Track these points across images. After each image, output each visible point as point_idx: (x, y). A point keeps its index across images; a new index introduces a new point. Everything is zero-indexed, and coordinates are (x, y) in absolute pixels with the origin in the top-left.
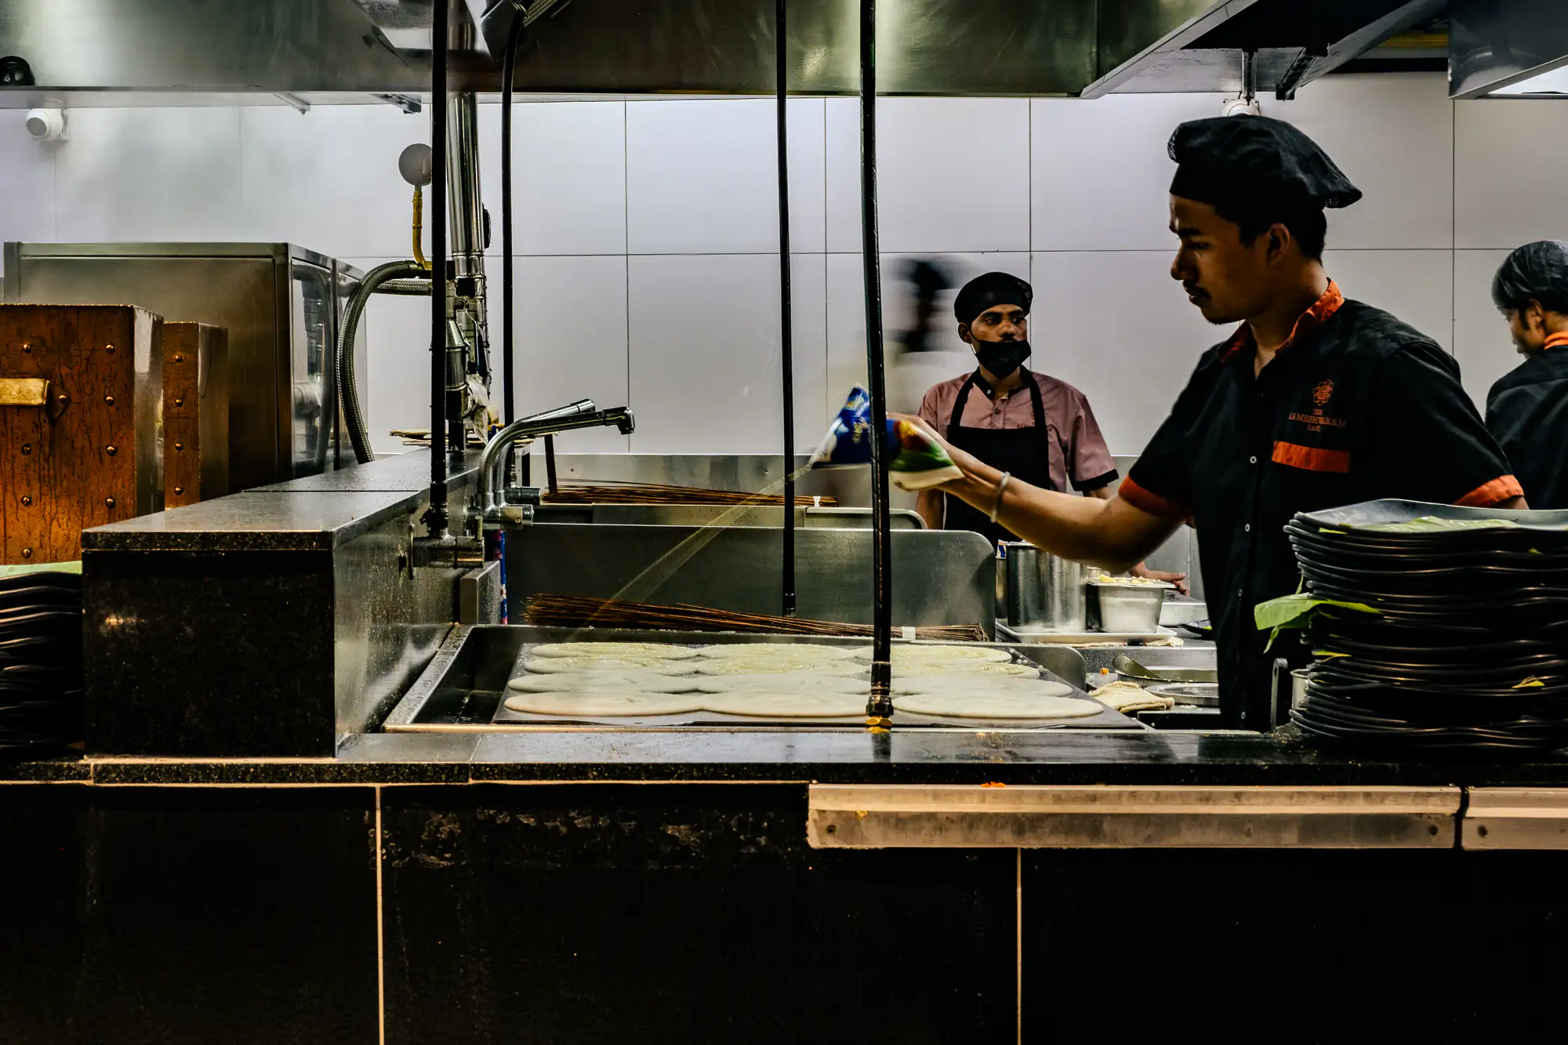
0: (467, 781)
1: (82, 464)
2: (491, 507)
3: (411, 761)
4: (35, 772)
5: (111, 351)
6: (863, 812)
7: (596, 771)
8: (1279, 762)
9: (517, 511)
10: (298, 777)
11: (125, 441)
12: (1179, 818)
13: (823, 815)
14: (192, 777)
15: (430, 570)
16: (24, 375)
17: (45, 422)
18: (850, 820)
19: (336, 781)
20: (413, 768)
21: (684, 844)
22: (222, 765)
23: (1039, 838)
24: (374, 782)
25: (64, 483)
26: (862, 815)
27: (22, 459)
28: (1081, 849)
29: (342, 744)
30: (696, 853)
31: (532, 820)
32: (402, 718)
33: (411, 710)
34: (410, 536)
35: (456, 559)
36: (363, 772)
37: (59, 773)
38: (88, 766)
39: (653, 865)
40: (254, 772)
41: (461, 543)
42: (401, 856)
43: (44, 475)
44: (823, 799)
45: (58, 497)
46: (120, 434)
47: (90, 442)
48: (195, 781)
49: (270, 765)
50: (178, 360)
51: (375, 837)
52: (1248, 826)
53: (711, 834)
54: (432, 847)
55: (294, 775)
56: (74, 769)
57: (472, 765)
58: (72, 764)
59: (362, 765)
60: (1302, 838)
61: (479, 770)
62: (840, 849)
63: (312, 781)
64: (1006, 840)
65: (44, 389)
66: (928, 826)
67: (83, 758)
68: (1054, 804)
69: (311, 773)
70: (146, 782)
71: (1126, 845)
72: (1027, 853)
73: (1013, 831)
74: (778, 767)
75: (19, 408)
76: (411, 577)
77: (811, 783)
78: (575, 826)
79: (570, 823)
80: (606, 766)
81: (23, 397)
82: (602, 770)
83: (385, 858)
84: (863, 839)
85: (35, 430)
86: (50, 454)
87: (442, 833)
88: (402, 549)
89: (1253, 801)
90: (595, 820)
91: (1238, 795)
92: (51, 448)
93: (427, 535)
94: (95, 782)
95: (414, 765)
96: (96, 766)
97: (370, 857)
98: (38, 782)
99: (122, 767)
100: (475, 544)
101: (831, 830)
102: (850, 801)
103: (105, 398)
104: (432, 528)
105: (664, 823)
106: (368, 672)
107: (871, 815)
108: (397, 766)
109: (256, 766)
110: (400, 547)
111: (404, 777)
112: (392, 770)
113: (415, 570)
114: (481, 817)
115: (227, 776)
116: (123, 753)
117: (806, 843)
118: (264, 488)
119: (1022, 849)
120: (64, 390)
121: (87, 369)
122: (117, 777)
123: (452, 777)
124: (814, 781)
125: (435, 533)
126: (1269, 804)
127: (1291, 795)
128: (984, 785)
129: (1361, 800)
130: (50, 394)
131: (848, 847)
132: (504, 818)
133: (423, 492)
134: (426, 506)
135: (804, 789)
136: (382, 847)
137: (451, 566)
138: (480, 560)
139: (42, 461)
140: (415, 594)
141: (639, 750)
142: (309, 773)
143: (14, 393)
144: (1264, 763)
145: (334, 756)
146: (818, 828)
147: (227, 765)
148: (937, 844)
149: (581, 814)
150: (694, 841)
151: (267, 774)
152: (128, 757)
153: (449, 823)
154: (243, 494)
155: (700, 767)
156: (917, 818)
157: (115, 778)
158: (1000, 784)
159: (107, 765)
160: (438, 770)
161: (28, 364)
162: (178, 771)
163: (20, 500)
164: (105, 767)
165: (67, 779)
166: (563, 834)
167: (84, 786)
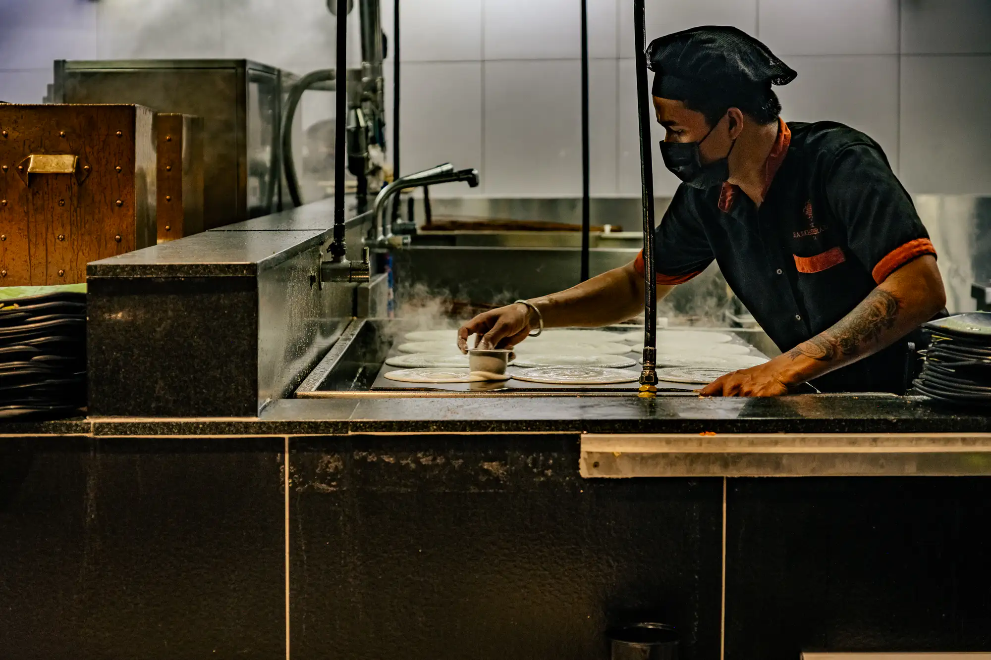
0: (347, 432)
1: (99, 212)
2: (381, 237)
3: (309, 419)
4: (53, 428)
5: (120, 136)
6: (619, 453)
7: (436, 425)
8: (903, 417)
9: (399, 240)
10: (232, 431)
11: (129, 196)
12: (834, 456)
13: (591, 455)
14: (160, 431)
15: (334, 284)
16: (61, 153)
17: (74, 184)
18: (610, 458)
19: (258, 433)
20: (311, 424)
21: (495, 476)
22: (180, 423)
23: (739, 470)
24: (284, 433)
25: (87, 226)
26: (617, 455)
27: (59, 210)
28: (767, 477)
29: (265, 407)
30: (503, 480)
31: (392, 459)
32: (309, 387)
33: (317, 381)
34: (319, 262)
35: (351, 276)
36: (276, 427)
37: (69, 428)
38: (89, 423)
39: (473, 490)
40: (202, 428)
41: (354, 265)
42: (302, 484)
43: (73, 221)
44: (590, 444)
45: (83, 235)
46: (125, 192)
47: (105, 197)
48: (163, 433)
49: (213, 422)
50: (170, 140)
51: (284, 471)
52: (882, 461)
53: (514, 468)
54: (324, 478)
55: (229, 429)
56: (80, 426)
57: (352, 422)
58: (78, 422)
59: (276, 423)
60: (919, 469)
61: (356, 426)
62: (602, 479)
63: (241, 433)
64: (716, 471)
65: (74, 162)
66: (662, 462)
67: (86, 418)
68: (749, 446)
69: (241, 428)
70: (128, 435)
71: (798, 474)
72: (731, 480)
73: (721, 466)
74: (560, 422)
75: (57, 175)
76: (320, 289)
77: (583, 433)
78: (420, 463)
79: (417, 461)
80: (443, 422)
81: (59, 168)
82: (439, 425)
83: (291, 485)
84: (618, 471)
85: (68, 190)
86: (78, 206)
87: (330, 469)
88: (313, 270)
89: (885, 443)
90: (434, 459)
91: (875, 440)
92: (79, 202)
93: (332, 260)
94: (94, 435)
95: (312, 422)
96: (95, 424)
97: (281, 485)
98: (55, 435)
99: (112, 425)
100: (364, 266)
101: (596, 465)
102: (609, 446)
103: (115, 167)
104: (335, 256)
105: (482, 461)
106: (285, 357)
107: (624, 455)
108: (300, 423)
109: (204, 423)
110: (311, 269)
111: (304, 430)
112: (296, 426)
113: (323, 284)
114: (357, 457)
115: (184, 430)
116: (113, 415)
117: (579, 474)
118: (222, 228)
119: (727, 478)
120: (88, 163)
121: (103, 148)
122: (109, 431)
123: (337, 430)
124: (585, 432)
125: (337, 259)
126: (897, 446)
127: (911, 440)
128: (701, 434)
129: (960, 443)
130: (78, 166)
131: (608, 476)
132: (372, 458)
133: (330, 230)
134: (331, 240)
135: (578, 437)
136: (290, 478)
137: (348, 281)
138: (367, 277)
139: (72, 211)
140: (324, 300)
141: (466, 410)
142: (239, 428)
143: (53, 165)
144: (893, 418)
145: (257, 416)
146: (587, 464)
147: (184, 423)
148: (669, 474)
149: (425, 455)
150: (503, 474)
151: (211, 429)
152: (116, 417)
153: (335, 461)
154: (207, 233)
155: (507, 422)
156: (655, 456)
157: (107, 432)
158: (713, 433)
159: (102, 423)
160: (328, 425)
161: (64, 145)
162: (150, 427)
163: (57, 238)
164: (101, 425)
165: (75, 433)
166: (413, 469)
167: (86, 438)
